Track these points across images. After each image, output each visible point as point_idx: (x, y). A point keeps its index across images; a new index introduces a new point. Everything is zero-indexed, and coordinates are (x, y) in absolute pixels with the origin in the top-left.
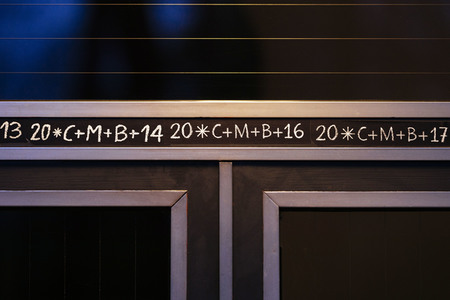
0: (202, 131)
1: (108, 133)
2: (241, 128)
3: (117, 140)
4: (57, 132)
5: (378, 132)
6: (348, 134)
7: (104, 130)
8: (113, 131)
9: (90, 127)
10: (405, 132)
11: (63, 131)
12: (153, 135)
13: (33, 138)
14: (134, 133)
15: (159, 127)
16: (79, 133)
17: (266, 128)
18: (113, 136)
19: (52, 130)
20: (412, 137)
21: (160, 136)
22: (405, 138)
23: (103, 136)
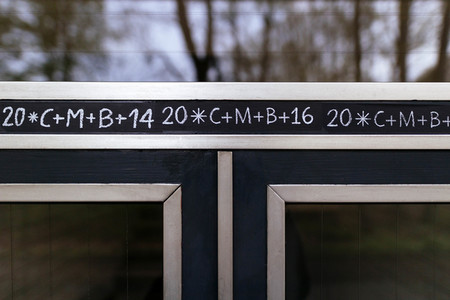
0: (199, 116)
1: (91, 118)
2: (243, 113)
3: (101, 126)
4: (33, 117)
5: (396, 117)
6: (363, 119)
7: (87, 114)
8: (97, 115)
9: (70, 111)
10: (428, 117)
11: (39, 116)
12: (142, 120)
13: (5, 124)
14: (121, 118)
15: (149, 111)
16: (58, 118)
17: (271, 112)
18: (97, 121)
19: (27, 114)
20: (435, 122)
21: (150, 121)
22: (427, 124)
23: (86, 121)
